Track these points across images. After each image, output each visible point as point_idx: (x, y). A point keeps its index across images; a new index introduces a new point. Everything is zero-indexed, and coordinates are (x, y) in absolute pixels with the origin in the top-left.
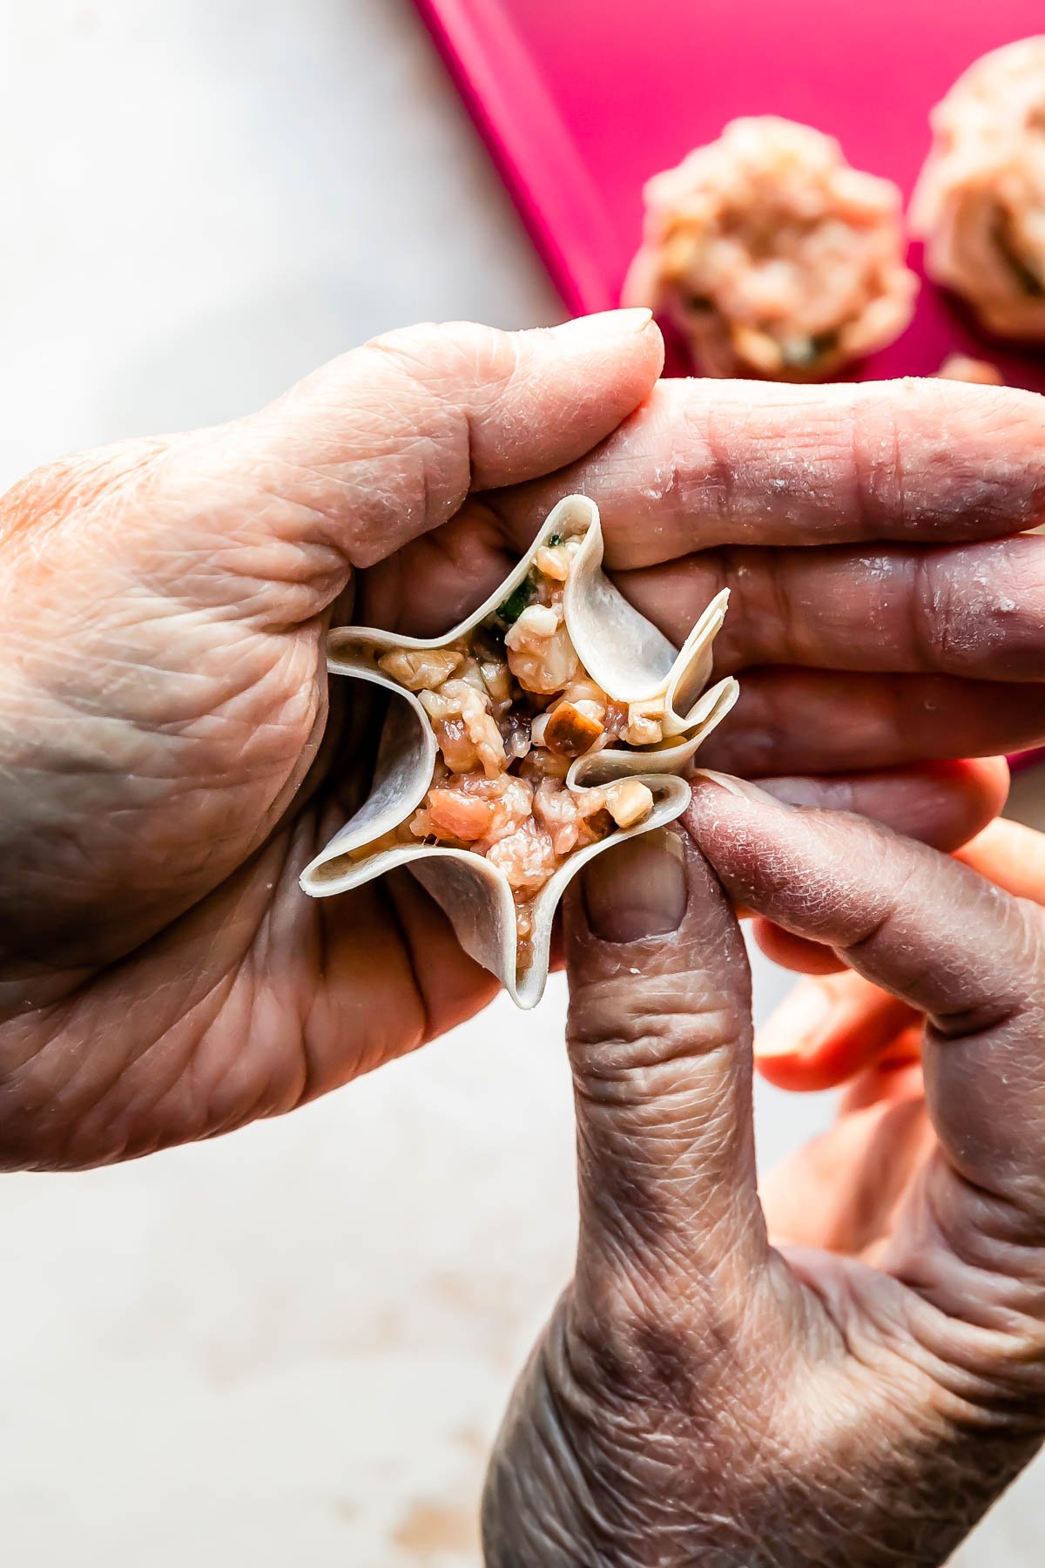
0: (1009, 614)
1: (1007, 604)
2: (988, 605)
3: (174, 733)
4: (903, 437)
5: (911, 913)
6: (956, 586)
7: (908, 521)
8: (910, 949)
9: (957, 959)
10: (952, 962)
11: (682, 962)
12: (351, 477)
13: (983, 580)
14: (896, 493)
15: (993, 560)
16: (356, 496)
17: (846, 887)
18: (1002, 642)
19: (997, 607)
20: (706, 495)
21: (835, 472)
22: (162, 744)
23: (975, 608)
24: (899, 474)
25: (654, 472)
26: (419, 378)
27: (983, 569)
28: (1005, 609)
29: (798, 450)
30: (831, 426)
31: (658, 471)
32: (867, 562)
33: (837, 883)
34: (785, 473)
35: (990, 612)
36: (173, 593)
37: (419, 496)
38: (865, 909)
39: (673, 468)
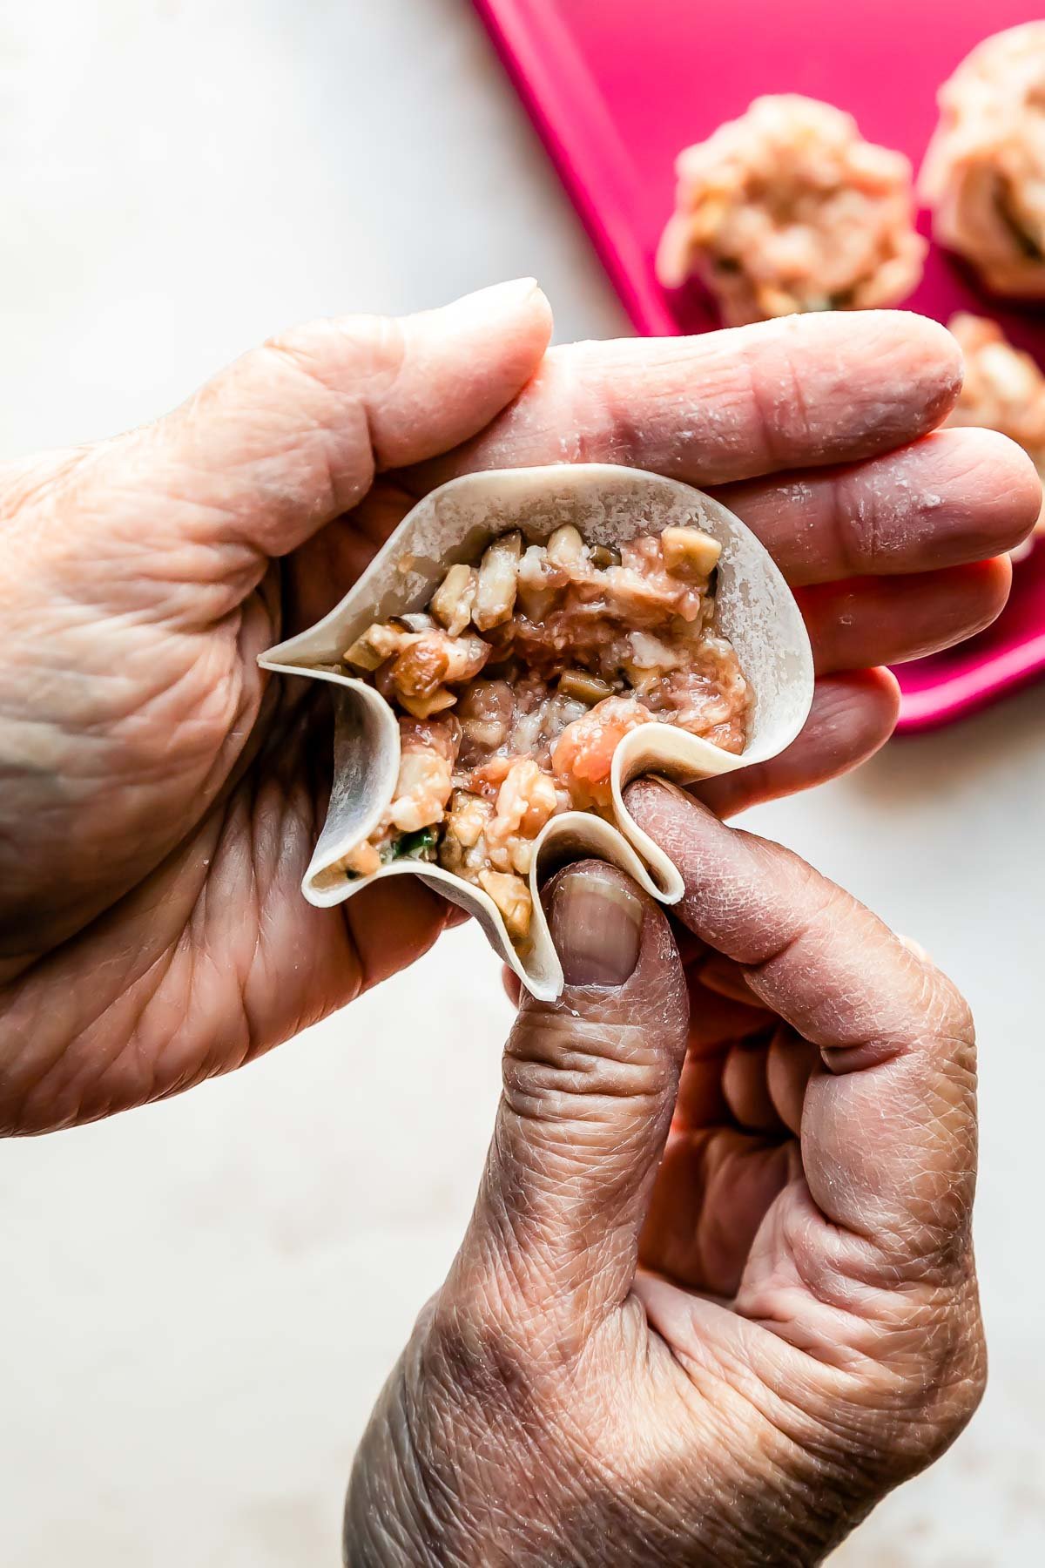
0: (936, 508)
1: (933, 500)
2: (914, 505)
3: (100, 735)
4: (802, 373)
5: (820, 938)
6: (879, 494)
7: (815, 450)
8: (814, 971)
9: (856, 990)
10: (851, 992)
11: (621, 1015)
12: (257, 477)
13: (905, 483)
14: (802, 427)
15: (907, 462)
16: (263, 494)
17: (764, 899)
18: (932, 535)
19: (922, 505)
20: (614, 456)
21: (739, 417)
22: (90, 746)
23: (902, 509)
24: (802, 409)
25: (559, 444)
26: (313, 373)
27: (901, 473)
28: (931, 504)
29: (701, 401)
30: (729, 374)
31: (563, 442)
32: (785, 491)
33: (757, 893)
34: (691, 425)
35: (917, 510)
36: (92, 600)
37: (326, 486)
38: (778, 924)
39: (578, 436)
